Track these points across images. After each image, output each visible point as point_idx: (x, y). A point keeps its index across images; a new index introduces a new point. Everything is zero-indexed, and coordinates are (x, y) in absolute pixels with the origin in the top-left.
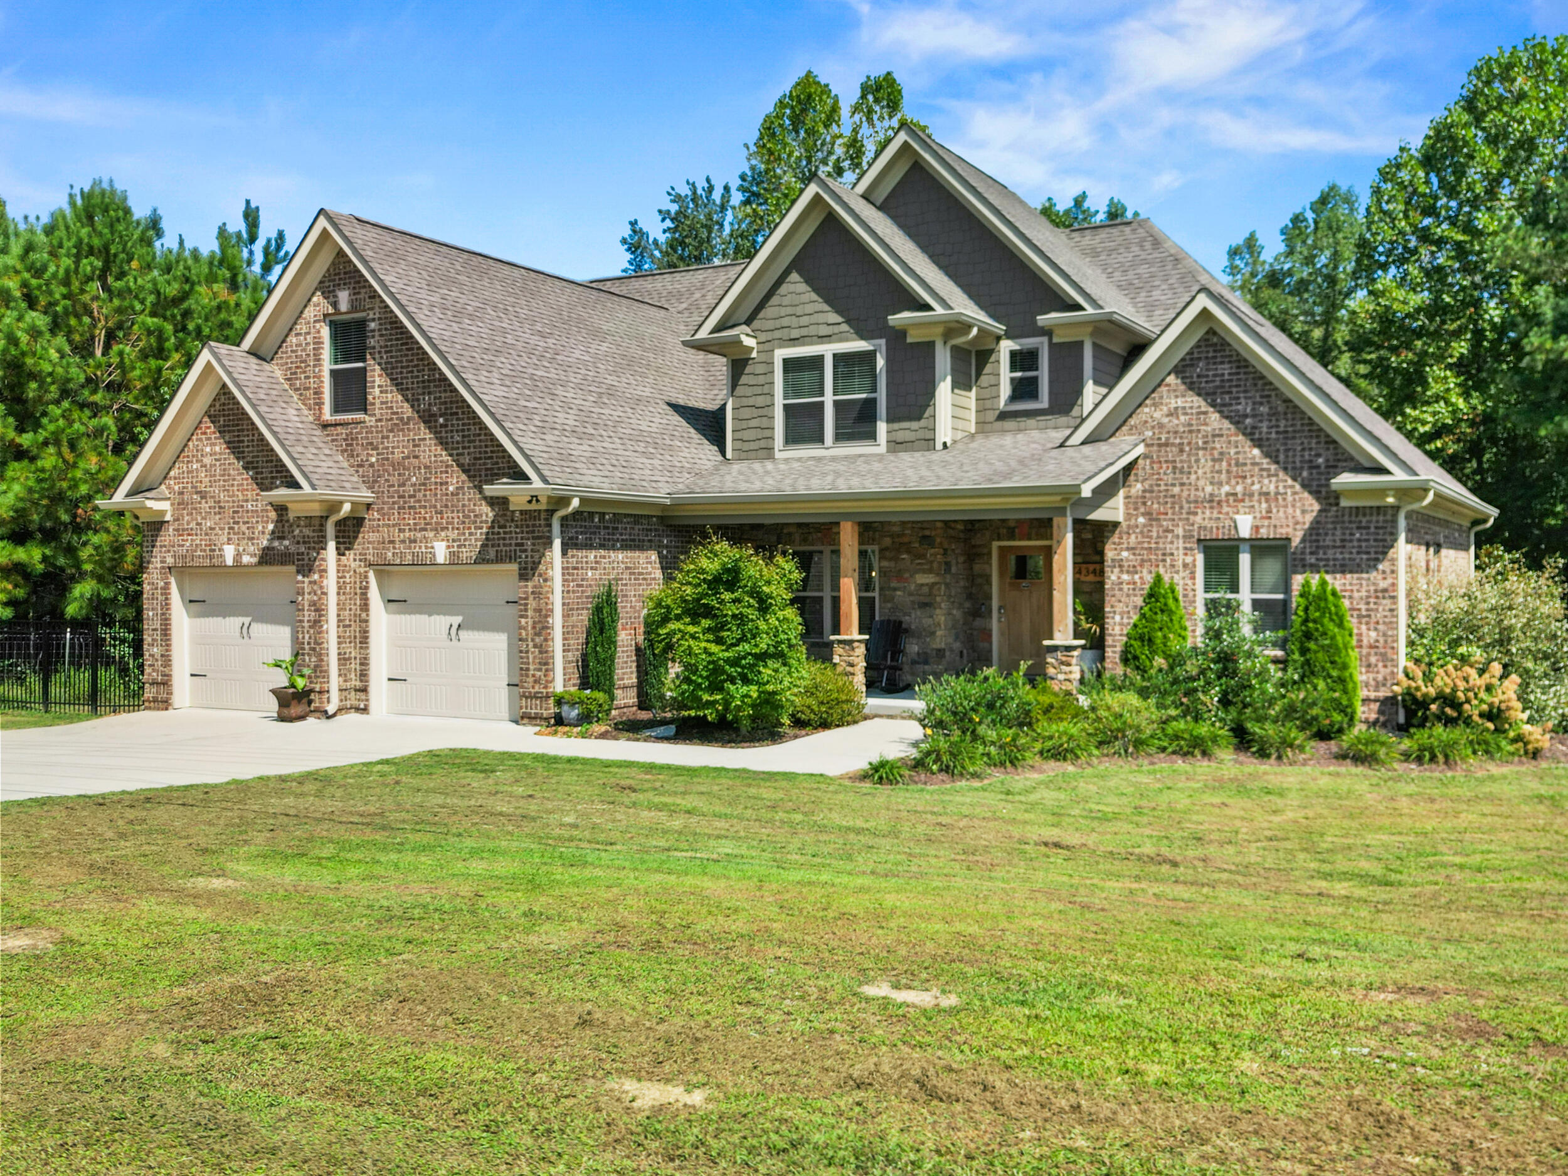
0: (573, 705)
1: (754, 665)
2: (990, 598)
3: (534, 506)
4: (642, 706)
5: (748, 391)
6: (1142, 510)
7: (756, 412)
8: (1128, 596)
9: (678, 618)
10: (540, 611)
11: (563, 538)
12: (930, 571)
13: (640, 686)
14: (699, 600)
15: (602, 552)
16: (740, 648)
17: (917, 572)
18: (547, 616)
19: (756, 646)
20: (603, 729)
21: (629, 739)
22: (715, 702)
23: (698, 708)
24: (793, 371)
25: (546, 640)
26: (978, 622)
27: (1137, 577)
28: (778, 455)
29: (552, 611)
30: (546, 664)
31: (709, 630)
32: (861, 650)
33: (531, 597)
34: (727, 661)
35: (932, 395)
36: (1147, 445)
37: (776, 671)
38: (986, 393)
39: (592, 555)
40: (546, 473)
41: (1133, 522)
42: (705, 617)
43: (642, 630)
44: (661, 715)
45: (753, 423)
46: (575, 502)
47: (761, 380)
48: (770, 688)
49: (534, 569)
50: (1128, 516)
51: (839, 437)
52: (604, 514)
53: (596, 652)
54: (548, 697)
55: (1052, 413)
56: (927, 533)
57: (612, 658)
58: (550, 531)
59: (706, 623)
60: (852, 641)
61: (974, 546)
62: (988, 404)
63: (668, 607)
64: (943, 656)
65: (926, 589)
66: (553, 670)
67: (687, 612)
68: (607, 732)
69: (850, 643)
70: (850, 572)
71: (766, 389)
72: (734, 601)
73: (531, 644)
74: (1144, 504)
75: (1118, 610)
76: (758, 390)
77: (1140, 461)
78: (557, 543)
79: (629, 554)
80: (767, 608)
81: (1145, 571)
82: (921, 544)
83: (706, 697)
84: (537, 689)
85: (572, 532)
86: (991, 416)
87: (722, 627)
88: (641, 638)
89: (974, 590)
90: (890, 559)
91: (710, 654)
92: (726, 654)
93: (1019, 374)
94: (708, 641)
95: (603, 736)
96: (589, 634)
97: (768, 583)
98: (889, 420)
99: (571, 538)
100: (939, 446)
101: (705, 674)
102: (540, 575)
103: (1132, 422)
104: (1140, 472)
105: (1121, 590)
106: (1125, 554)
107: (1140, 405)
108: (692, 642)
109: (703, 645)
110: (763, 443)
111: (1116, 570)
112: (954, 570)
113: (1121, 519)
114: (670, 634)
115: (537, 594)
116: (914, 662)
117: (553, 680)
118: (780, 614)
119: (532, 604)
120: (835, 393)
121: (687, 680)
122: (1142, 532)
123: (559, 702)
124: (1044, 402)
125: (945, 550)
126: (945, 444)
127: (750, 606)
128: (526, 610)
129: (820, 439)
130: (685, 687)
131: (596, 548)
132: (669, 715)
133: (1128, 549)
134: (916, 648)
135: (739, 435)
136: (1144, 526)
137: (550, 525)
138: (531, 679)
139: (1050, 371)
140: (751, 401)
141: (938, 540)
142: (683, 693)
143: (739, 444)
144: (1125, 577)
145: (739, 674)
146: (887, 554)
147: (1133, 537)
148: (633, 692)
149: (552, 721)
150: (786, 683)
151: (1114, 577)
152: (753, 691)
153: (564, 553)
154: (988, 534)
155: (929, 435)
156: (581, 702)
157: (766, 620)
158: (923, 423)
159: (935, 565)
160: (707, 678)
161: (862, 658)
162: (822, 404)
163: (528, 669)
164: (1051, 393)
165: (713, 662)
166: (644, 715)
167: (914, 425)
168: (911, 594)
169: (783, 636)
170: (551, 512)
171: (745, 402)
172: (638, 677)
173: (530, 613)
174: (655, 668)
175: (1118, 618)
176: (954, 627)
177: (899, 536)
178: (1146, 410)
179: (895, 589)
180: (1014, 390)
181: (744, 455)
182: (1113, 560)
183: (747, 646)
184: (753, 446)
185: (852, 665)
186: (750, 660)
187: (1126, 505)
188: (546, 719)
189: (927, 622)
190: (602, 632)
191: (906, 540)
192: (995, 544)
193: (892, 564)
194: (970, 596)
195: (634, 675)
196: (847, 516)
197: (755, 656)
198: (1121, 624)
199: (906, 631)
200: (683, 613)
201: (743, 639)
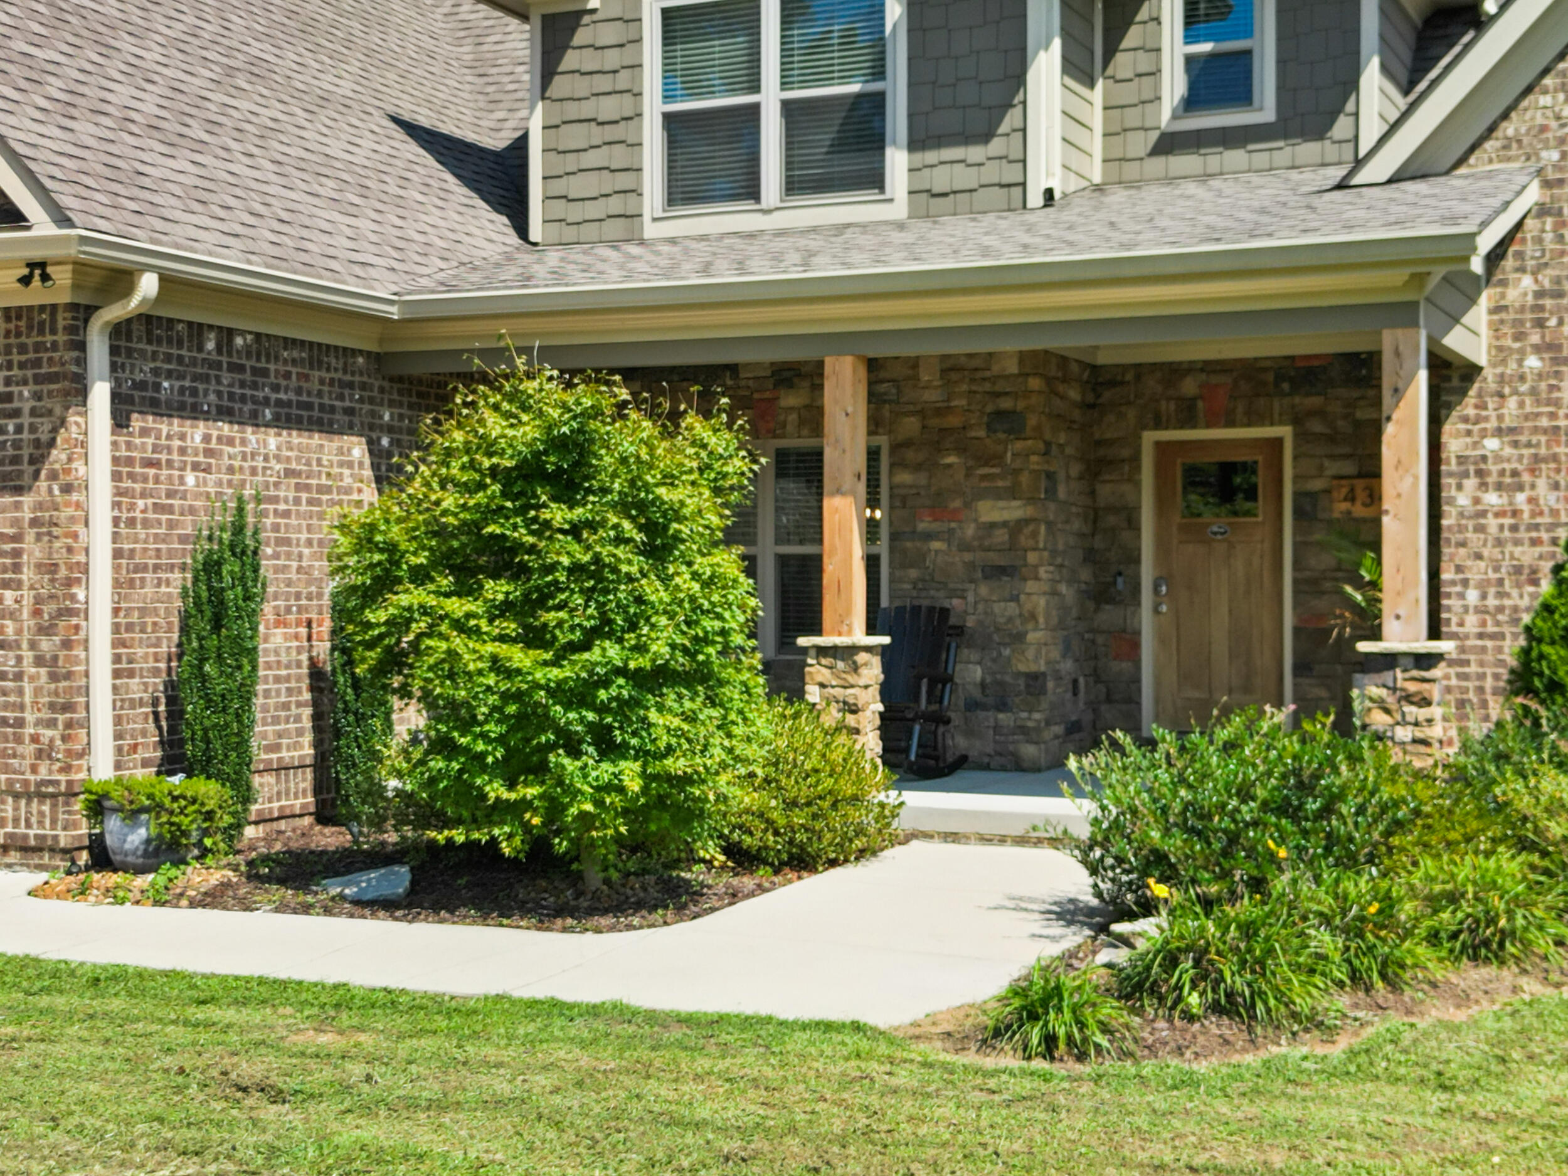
0: (133, 814)
1: (635, 703)
2: (1138, 561)
3: (36, 295)
4: (325, 815)
5: (582, 86)
6: (1535, 338)
7: (597, 134)
8: (1499, 543)
9: (420, 576)
10: (53, 568)
11: (117, 384)
12: (1013, 493)
13: (322, 764)
14: (478, 526)
15: (225, 428)
16: (595, 655)
17: (981, 495)
18: (69, 582)
19: (640, 649)
20: (215, 877)
21: (281, 908)
22: (525, 804)
23: (476, 822)
24: (688, 38)
25: (67, 644)
26: (1109, 616)
27: (1521, 498)
28: (651, 230)
29: (85, 569)
30: (67, 707)
31: (505, 609)
32: (872, 671)
33: (30, 535)
34: (557, 692)
35: (1018, 79)
36: (1547, 184)
37: (690, 718)
38: (1127, 93)
39: (197, 433)
40: (66, 201)
41: (1512, 367)
42: (495, 576)
43: (327, 625)
44: (369, 839)
45: (591, 159)
46: (148, 285)
47: (612, 59)
48: (677, 765)
49: (37, 460)
50: (1500, 354)
51: (794, 186)
52: (231, 333)
53: (204, 678)
54: (71, 794)
55: (1286, 136)
56: (1006, 404)
57: (246, 694)
58: (82, 362)
59: (497, 589)
60: (854, 649)
61: (1099, 443)
62: (1132, 117)
63: (391, 548)
64: (1043, 691)
65: (1001, 536)
66: (86, 723)
67: (444, 561)
68: (226, 885)
69: (847, 653)
70: (848, 481)
71: (623, 80)
72: (575, 531)
73: (28, 655)
74: (1540, 324)
75: (1474, 576)
76: (603, 83)
77: (1529, 223)
78: (100, 393)
79: (296, 438)
80: (668, 548)
81: (1542, 483)
82: (990, 428)
83: (496, 790)
84: (43, 773)
85: (143, 371)
86: (1141, 143)
87: (540, 599)
88: (323, 648)
89: (1098, 542)
90: (918, 468)
91: (511, 674)
92: (555, 673)
93: (1206, 47)
94: (502, 639)
95: (212, 899)
96: (185, 629)
97: (669, 480)
98: (915, 145)
99: (141, 386)
100: (1035, 198)
101: (494, 729)
102: (53, 476)
103: (1509, 129)
104: (1530, 249)
105: (1481, 529)
106: (1492, 444)
107: (1528, 90)
108: (458, 642)
109: (490, 648)
110: (615, 205)
111: (1471, 483)
112: (1062, 492)
113: (1482, 360)
114: (399, 624)
115: (45, 527)
116: (972, 706)
117: (85, 752)
118: (702, 564)
119: (33, 550)
120: (785, 85)
121: (444, 746)
122: (1534, 392)
123: (98, 808)
124: (1265, 110)
125: (1048, 444)
126: (1049, 194)
127: (620, 540)
128: (17, 568)
129: (752, 192)
130: (437, 764)
131: (207, 417)
132: (392, 837)
133: (1499, 432)
134: (977, 673)
135: (558, 187)
136: (1540, 376)
137: (81, 346)
138: (29, 749)
139: (1280, 39)
140: (586, 109)
141: (1032, 421)
142: (433, 781)
143: (559, 209)
144: (1492, 499)
145: (590, 726)
146: (910, 455)
147: (1512, 402)
148: (305, 781)
149: (84, 857)
150: (718, 754)
151: (1463, 500)
152: (630, 774)
153: (120, 421)
154: (1131, 414)
155: (1012, 174)
156: (157, 808)
157: (666, 580)
158: (996, 146)
159: (1025, 478)
160: (501, 740)
161: (874, 691)
162: (755, 109)
163: (20, 723)
164: (1281, 88)
165: (518, 696)
166: (331, 838)
167: (975, 153)
168: (965, 547)
169: (710, 624)
170: (83, 313)
171: (573, 110)
172: (317, 744)
173: (27, 575)
174: (360, 718)
175: (1472, 596)
176: (1061, 625)
177: (939, 412)
178: (1545, 100)
179: (929, 536)
180: (1192, 86)
181: (570, 233)
182: (1462, 459)
183: (613, 651)
184: (593, 210)
185: (854, 710)
186: (621, 688)
187: (1496, 329)
188: (68, 852)
189: (1004, 610)
190: (217, 624)
191: (954, 421)
192: (1150, 437)
193: (922, 479)
194: (1090, 556)
195: (308, 738)
196: (840, 341)
197: (638, 678)
198: (1481, 610)
199: (959, 631)
200: (434, 564)
201: (602, 630)
